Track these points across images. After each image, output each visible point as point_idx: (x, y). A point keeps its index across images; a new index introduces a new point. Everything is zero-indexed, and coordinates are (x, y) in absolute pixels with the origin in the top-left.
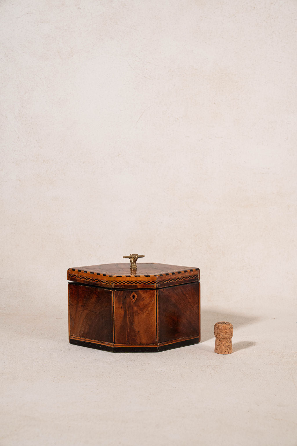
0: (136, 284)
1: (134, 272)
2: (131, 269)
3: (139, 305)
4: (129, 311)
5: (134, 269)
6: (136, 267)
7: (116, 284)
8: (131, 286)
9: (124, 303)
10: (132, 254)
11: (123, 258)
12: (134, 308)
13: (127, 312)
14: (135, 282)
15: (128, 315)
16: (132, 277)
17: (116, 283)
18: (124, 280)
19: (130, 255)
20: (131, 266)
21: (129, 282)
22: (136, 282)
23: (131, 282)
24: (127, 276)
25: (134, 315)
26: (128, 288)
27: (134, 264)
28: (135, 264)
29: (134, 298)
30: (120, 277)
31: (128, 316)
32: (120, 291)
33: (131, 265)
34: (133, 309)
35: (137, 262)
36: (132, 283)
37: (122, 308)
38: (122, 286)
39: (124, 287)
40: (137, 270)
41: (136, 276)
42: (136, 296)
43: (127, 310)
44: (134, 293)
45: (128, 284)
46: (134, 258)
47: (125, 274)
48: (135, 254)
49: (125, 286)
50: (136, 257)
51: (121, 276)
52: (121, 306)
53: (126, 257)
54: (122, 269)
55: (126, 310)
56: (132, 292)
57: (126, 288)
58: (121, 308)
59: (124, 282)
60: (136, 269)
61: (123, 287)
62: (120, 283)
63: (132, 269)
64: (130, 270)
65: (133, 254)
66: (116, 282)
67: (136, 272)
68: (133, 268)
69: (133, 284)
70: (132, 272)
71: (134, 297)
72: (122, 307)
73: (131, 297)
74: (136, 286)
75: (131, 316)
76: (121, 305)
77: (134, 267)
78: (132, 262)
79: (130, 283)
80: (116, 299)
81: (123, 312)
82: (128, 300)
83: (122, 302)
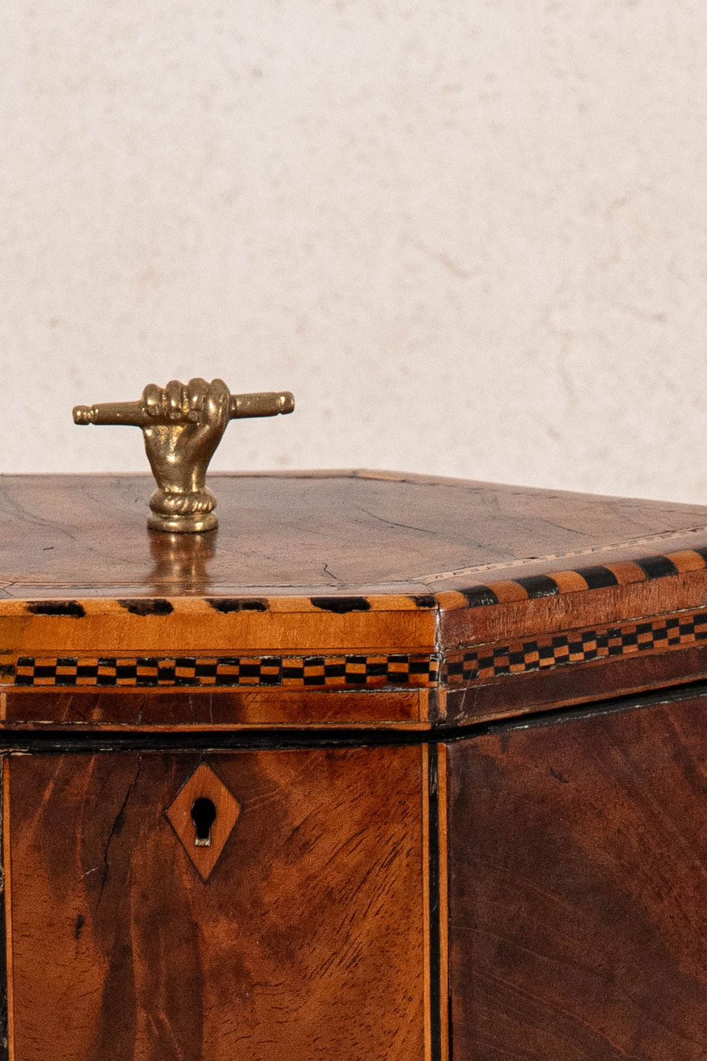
0: (234, 688)
1: (186, 571)
2: (156, 531)
3: (256, 903)
4: (152, 960)
5: (186, 534)
6: (207, 512)
7: (27, 689)
8: (176, 707)
9: (104, 877)
10: (163, 385)
11: (81, 421)
12: (207, 930)
13: (139, 968)
14: (223, 669)
15: (149, 1006)
16: (186, 619)
17: (21, 680)
18: (109, 645)
19: (151, 390)
20: (157, 508)
21: (153, 663)
22: (234, 670)
23: (182, 662)
24: (136, 608)
25: (212, 998)
26: (145, 721)
27: (186, 484)
28: (201, 483)
29: (203, 832)
30: (67, 619)
31: (142, 1016)
32: (61, 762)
33: (156, 491)
34: (194, 937)
35: (217, 464)
36: (189, 672)
37: (87, 929)
38: (83, 705)
39: (105, 720)
40: (221, 540)
41: (225, 606)
42: (228, 809)
43: (136, 948)
44: (203, 780)
45: (144, 681)
46: (185, 420)
47: (111, 585)
48: (196, 385)
49: (116, 707)
50: (212, 407)
51: (74, 610)
52: (74, 914)
53: (107, 417)
54: (69, 531)
55: (127, 951)
56: (187, 766)
57: (126, 727)
58: (77, 935)
59: (111, 662)
60: (210, 532)
61: (96, 714)
62: (62, 679)
63: (169, 532)
64: (144, 542)
65: (174, 385)
66: (29, 671)
67: (211, 567)
68: (173, 524)
69: (192, 682)
70: (162, 568)
71: (204, 814)
72: (80, 923)
73: (181, 814)
74: (228, 707)
75: (172, 1012)
76: (76, 904)
77: (187, 514)
78: (172, 459)
79: (167, 674)
80: (28, 834)
81: (94, 976)
82: (150, 845)
83: (86, 865)
